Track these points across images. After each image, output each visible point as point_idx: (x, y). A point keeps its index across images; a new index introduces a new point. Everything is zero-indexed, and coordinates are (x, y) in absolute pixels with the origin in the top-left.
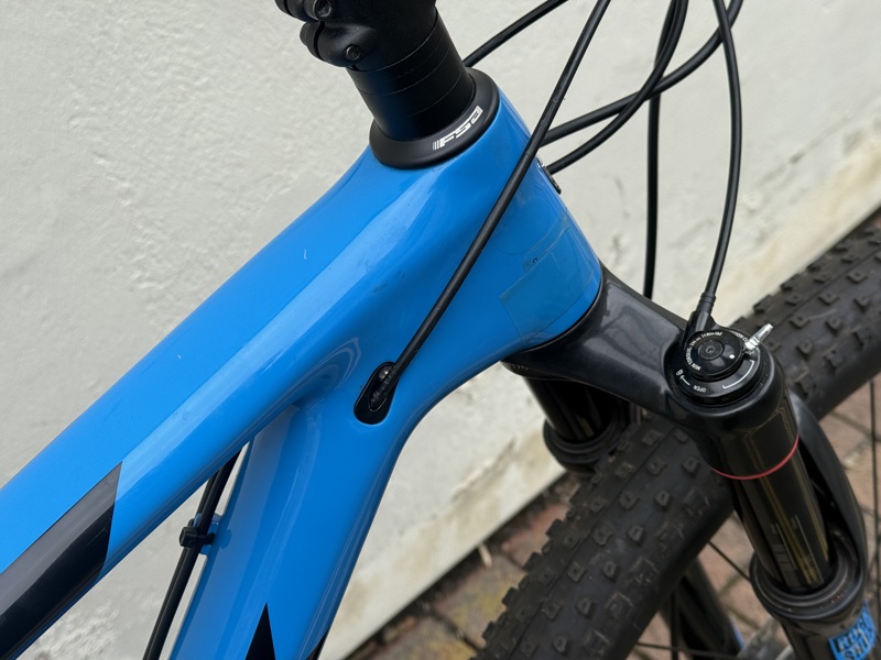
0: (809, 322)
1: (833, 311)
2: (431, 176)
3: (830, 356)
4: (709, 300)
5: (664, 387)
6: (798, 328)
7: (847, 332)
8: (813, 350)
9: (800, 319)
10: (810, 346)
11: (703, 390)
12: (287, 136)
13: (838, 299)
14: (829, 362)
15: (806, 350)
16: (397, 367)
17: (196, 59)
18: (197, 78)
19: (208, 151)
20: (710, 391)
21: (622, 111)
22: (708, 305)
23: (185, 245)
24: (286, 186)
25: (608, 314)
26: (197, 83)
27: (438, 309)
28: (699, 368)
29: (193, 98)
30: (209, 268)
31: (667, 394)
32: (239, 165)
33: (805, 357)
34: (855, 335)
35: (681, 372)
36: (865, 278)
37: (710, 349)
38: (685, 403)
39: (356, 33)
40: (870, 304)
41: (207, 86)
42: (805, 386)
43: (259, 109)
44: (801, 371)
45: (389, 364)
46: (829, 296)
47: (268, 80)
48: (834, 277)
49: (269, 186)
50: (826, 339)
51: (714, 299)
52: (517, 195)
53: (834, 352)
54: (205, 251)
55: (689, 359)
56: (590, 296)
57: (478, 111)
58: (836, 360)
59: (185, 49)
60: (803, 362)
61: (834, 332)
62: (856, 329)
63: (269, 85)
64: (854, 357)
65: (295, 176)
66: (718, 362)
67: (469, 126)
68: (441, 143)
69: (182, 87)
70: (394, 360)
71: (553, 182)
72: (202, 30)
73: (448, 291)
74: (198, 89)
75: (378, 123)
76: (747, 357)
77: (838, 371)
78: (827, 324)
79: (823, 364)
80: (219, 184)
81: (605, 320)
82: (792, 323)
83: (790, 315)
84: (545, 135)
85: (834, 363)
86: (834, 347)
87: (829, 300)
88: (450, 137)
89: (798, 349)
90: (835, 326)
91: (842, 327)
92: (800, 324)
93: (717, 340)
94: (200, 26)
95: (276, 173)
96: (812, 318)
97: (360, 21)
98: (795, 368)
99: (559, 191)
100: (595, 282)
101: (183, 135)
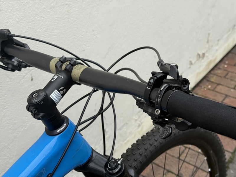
0: (136, 153)
1: (140, 150)
2: (57, 137)
3: (140, 160)
4: (112, 154)
5: (104, 172)
6: (134, 155)
7: (143, 155)
8: (137, 159)
9: (134, 153)
10: (136, 158)
11: (111, 172)
12: (26, 116)
13: (141, 148)
14: (140, 161)
15: (136, 159)
16: (52, 174)
17: (5, 102)
18: (5, 106)
19: (8, 122)
20: (113, 172)
21: (94, 118)
22: (112, 155)
23: (2, 144)
24: (26, 127)
25: (93, 157)
26: (5, 107)
27: (59, 162)
28: (110, 168)
29: (4, 111)
30: (8, 148)
31: (105, 173)
32: (15, 124)
33: (136, 161)
34: (145, 155)
35: (107, 169)
36: (146, 143)
37: (112, 164)
38: (109, 175)
39: (42, 114)
40: (147, 149)
41: (7, 108)
42: (136, 167)
43: (19, 111)
44: (135, 164)
45: (50, 174)
46: (140, 147)
47: (21, 105)
48: (141, 143)
49: (22, 128)
50: (139, 156)
51: (113, 153)
52: (73, 139)
53: (141, 159)
54: (7, 144)
55: (108, 166)
56: (90, 155)
57: (65, 124)
58: (142, 161)
59: (2, 101)
60: (135, 162)
61: (141, 155)
62: (145, 154)
63: (22, 106)
64: (145, 160)
65: (28, 125)
66: (114, 166)
67: (63, 127)
68: (58, 131)
69: (2, 109)
70: (51, 172)
71: (81, 134)
72: (6, 96)
73: (61, 158)
74: (5, 109)
75: (46, 127)
76: (119, 165)
77: (142, 163)
78: (139, 154)
79: (139, 162)
80: (10, 129)
81: (93, 159)
82: (133, 154)
83: (132, 152)
84: (79, 124)
85: (141, 161)
86: (141, 158)
87: (139, 148)
88: (60, 130)
89: (134, 159)
90: (141, 154)
91: (142, 154)
92: (134, 154)
93: (113, 162)
94: (6, 95)
95: (24, 125)
96: (136, 152)
97: (42, 112)
98: (134, 163)
99: (82, 135)
100: (91, 152)
101: (2, 119)
